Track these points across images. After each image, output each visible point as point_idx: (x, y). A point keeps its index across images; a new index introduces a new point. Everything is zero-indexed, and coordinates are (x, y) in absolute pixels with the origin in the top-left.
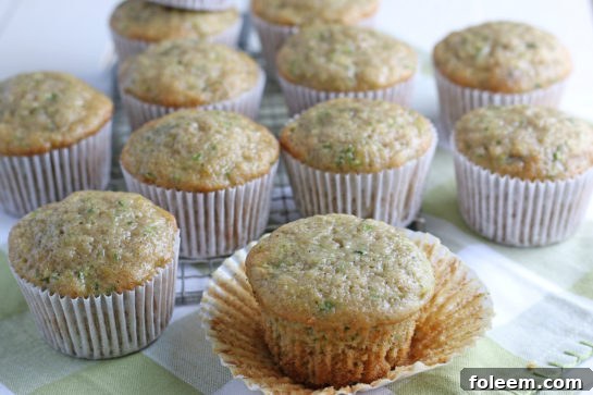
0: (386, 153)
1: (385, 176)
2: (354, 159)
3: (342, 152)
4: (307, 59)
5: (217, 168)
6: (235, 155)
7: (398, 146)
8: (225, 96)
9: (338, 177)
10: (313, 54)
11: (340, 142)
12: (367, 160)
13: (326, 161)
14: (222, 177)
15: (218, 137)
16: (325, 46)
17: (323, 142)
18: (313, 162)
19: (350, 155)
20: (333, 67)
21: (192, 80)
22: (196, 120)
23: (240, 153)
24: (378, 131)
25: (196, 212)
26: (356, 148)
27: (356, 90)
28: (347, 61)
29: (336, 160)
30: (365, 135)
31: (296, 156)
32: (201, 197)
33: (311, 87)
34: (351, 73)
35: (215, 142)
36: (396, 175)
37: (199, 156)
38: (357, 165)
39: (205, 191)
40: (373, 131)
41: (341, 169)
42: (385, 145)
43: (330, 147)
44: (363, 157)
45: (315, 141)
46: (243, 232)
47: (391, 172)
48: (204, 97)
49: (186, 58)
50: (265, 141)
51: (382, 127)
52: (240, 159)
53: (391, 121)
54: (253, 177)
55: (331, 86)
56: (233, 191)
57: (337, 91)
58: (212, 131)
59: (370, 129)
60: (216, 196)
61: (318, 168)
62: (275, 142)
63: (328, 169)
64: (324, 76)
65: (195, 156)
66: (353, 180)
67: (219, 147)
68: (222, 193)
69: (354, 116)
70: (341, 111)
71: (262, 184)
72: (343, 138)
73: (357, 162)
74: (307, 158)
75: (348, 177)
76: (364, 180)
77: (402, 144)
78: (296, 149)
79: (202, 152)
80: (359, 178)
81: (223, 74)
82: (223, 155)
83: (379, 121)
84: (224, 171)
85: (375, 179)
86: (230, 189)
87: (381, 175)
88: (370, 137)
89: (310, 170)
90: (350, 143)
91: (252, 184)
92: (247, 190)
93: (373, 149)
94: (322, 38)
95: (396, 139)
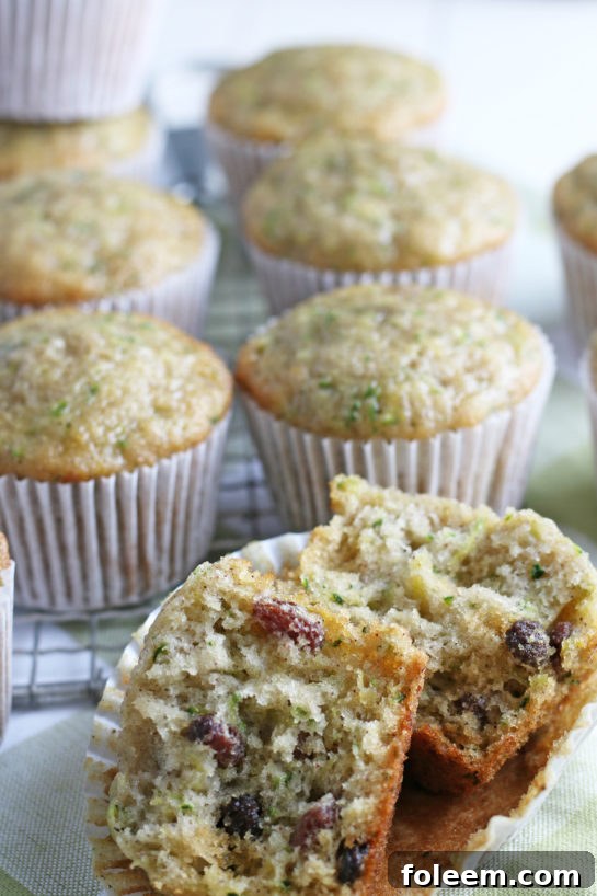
0: (448, 398)
1: (445, 446)
2: (380, 412)
3: (357, 396)
4: (300, 207)
5: (99, 431)
6: (138, 405)
7: (470, 383)
8: (133, 282)
9: (348, 447)
10: (312, 200)
11: (352, 375)
12: (407, 414)
13: (324, 415)
14: (108, 451)
15: (104, 367)
16: (336, 182)
17: (320, 376)
18: (299, 417)
19: (373, 403)
20: (349, 224)
21: (68, 250)
22: (63, 334)
23: (147, 399)
24: (431, 353)
25: (59, 521)
26: (384, 387)
27: (397, 267)
28: (378, 210)
29: (345, 413)
30: (405, 361)
31: (266, 404)
32: (66, 491)
33: (305, 261)
34: (385, 235)
35: (97, 378)
36: (467, 442)
37: (63, 406)
38: (385, 424)
39: (75, 480)
40: (421, 353)
41: (354, 432)
42: (445, 383)
43: (332, 386)
44: (400, 406)
45: (302, 374)
46: (159, 558)
47: (457, 438)
48: (91, 284)
49: (59, 208)
50: (202, 375)
51: (439, 345)
52: (150, 412)
53: (458, 332)
54: (174, 449)
55: (345, 261)
56: (131, 479)
57: (358, 270)
58: (92, 356)
59: (414, 349)
60: (98, 489)
61: (309, 430)
62: (224, 377)
63: (326, 431)
64: (331, 241)
65: (55, 406)
66: (379, 454)
67: (105, 389)
68: (110, 483)
69: (384, 322)
70: (359, 312)
71: (194, 463)
72: (359, 368)
73: (388, 417)
74: (286, 407)
75: (368, 448)
76: (402, 454)
77: (480, 380)
78: (266, 390)
79: (68, 398)
80: (391, 450)
81: (132, 239)
82: (112, 405)
83: (434, 333)
84: (112, 438)
85: (424, 452)
86: (126, 475)
87: (436, 443)
88: (413, 365)
89: (293, 432)
90: (372, 378)
91: (171, 464)
92: (162, 476)
93: (419, 391)
94: (331, 167)
95: (469, 370)
